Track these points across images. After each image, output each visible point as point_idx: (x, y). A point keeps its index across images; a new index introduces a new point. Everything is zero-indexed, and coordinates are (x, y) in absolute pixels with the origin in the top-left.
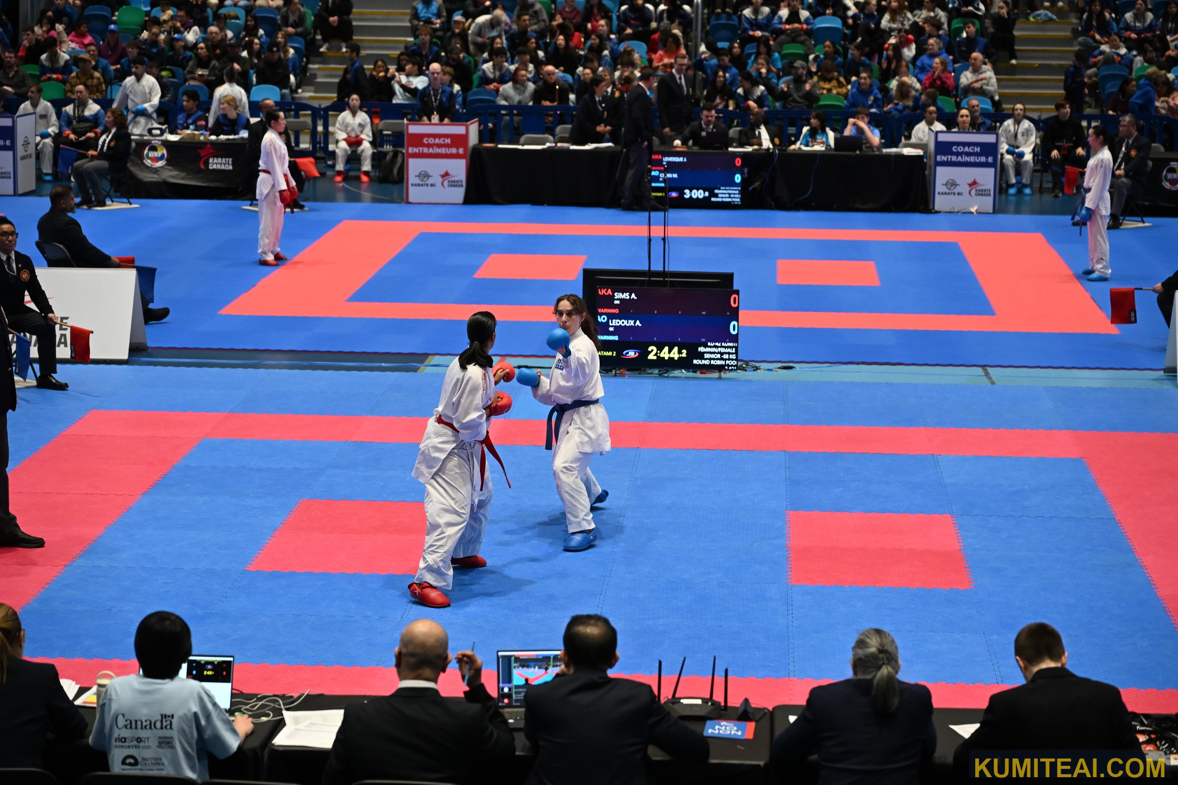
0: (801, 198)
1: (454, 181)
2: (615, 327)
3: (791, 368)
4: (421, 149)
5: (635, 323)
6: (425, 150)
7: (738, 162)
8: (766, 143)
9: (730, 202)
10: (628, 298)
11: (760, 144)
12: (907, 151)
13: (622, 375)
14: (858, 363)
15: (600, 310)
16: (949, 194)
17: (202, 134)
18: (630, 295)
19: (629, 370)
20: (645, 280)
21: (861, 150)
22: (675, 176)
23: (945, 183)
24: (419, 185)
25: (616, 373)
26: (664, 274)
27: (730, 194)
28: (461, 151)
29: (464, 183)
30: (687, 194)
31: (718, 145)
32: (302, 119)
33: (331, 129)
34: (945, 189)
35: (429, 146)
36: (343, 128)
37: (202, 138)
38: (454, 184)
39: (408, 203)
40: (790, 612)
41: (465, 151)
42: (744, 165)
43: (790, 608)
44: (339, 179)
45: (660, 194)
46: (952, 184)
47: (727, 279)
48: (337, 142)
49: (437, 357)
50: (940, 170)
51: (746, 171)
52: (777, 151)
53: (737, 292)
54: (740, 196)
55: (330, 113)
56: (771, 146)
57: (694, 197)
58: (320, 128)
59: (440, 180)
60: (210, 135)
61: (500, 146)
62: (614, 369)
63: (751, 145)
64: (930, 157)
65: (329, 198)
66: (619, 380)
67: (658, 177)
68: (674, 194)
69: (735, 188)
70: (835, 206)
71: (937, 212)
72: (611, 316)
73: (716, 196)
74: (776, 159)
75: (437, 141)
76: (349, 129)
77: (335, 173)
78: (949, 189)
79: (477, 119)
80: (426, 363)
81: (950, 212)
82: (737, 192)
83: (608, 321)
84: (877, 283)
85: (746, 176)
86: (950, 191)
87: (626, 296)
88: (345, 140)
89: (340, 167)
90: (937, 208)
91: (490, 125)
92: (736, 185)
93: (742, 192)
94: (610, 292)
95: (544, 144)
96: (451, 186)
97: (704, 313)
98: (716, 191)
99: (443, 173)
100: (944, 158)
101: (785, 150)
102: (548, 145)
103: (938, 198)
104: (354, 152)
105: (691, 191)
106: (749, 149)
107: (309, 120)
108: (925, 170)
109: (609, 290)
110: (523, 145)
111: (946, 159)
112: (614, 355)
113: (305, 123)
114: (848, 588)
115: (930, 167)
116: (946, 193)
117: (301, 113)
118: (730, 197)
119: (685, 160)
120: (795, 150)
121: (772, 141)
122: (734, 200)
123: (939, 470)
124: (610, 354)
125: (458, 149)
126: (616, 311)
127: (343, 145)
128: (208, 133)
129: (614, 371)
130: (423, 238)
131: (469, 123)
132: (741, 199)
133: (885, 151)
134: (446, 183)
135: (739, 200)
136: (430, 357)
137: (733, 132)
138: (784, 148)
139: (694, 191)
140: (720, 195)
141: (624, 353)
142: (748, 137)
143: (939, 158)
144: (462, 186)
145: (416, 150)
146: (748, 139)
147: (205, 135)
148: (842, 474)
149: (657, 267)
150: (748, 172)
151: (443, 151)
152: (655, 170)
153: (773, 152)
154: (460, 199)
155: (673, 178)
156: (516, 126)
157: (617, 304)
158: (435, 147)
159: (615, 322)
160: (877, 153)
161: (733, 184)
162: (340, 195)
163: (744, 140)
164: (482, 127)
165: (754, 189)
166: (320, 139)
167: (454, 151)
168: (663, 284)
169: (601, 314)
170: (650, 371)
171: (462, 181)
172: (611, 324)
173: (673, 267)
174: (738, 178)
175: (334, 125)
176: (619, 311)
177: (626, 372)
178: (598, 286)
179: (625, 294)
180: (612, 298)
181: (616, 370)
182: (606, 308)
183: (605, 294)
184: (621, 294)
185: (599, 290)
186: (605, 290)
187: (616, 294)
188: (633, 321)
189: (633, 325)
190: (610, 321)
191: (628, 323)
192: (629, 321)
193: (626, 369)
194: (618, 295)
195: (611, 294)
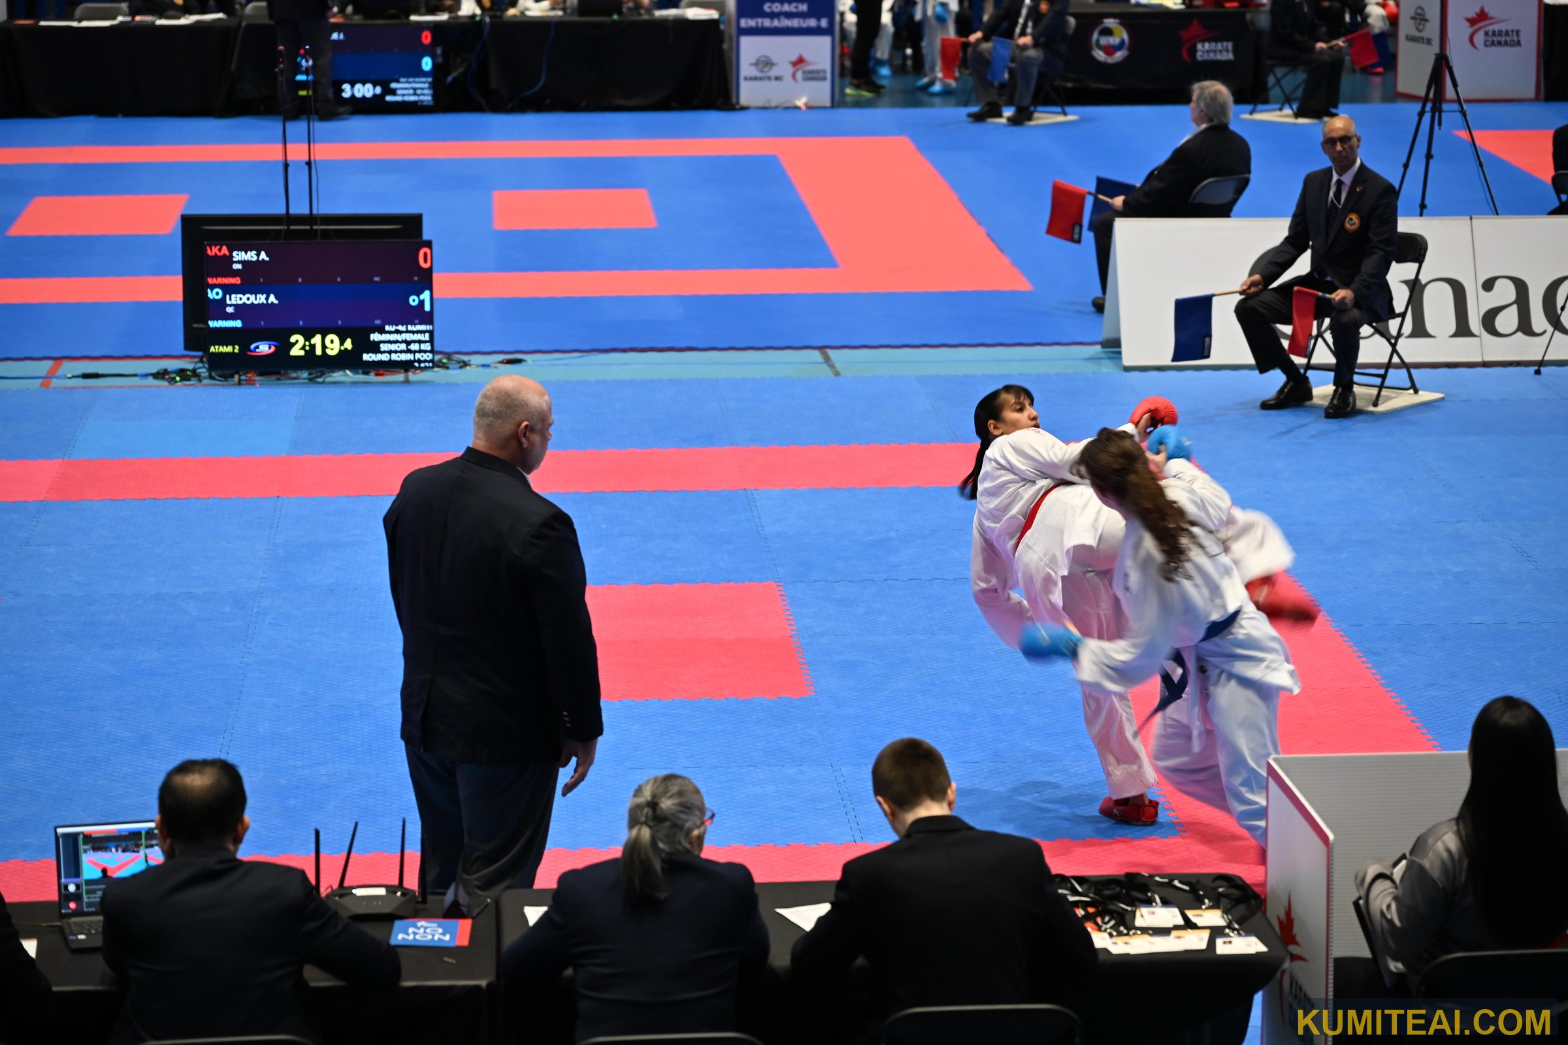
0: (530, 93)
2: (236, 306)
3: (519, 361)
5: (267, 299)
7: (426, 38)
8: (469, 5)
9: (415, 102)
10: (255, 258)
11: (460, 8)
13: (250, 382)
14: (624, 351)
15: (210, 281)
16: (761, 78)
18: (258, 255)
19: (261, 375)
20: (280, 230)
23: (754, 62)
25: (240, 380)
26: (311, 219)
30: (347, 91)
31: (392, 11)
34: (754, 72)
42: (434, 42)
46: (765, 63)
47: (413, 223)
50: (745, 41)
51: (439, 51)
53: (429, 244)
54: (430, 91)
56: (478, 11)
57: (358, 95)
62: (237, 373)
63: (446, 10)
64: (729, 21)
66: (245, 390)
69: (423, 80)
70: (584, 104)
71: (743, 108)
72: (228, 290)
73: (393, 93)
74: (486, 31)
78: (761, 71)
81: (764, 108)
82: (426, 86)
83: (224, 298)
84: (653, 223)
85: (440, 60)
86: (763, 75)
87: (251, 256)
90: (743, 101)
92: (425, 74)
93: (434, 86)
94: (225, 251)
95: (113, 18)
97: (377, 279)
100: (752, 23)
102: (120, 19)
103: (744, 86)
105: (353, 87)
106: (443, 16)
108: (722, 42)
109: (224, 248)
110: (80, 20)
111: (754, 25)
112: (236, 351)
115: (731, 38)
116: (756, 78)
118: (415, 94)
120: (515, 16)
121: (479, 2)
122: (422, 97)
123: (755, 513)
124: (229, 349)
126: (237, 281)
129: (236, 377)
132: (433, 96)
135: (429, 98)
139: (358, 86)
140: (399, 92)
141: (253, 346)
143: (743, 23)
146: (440, 1)
149: (300, 208)
150: (443, 53)
157: (238, 270)
159: (236, 299)
161: (419, 73)
165: (454, 80)
168: (311, 234)
169: (213, 287)
170: (294, 375)
172: (228, 302)
173: (323, 208)
174: (427, 64)
176: (241, 280)
177: (257, 378)
178: (206, 243)
179: (249, 252)
180: (229, 260)
181: (240, 376)
182: (219, 277)
183: (218, 254)
184: (243, 252)
185: (208, 248)
186: (218, 247)
187: (235, 254)
188: (265, 296)
189: (265, 302)
190: (228, 296)
191: (256, 299)
192: (258, 295)
193: (256, 373)
194: (239, 256)
195: (227, 254)
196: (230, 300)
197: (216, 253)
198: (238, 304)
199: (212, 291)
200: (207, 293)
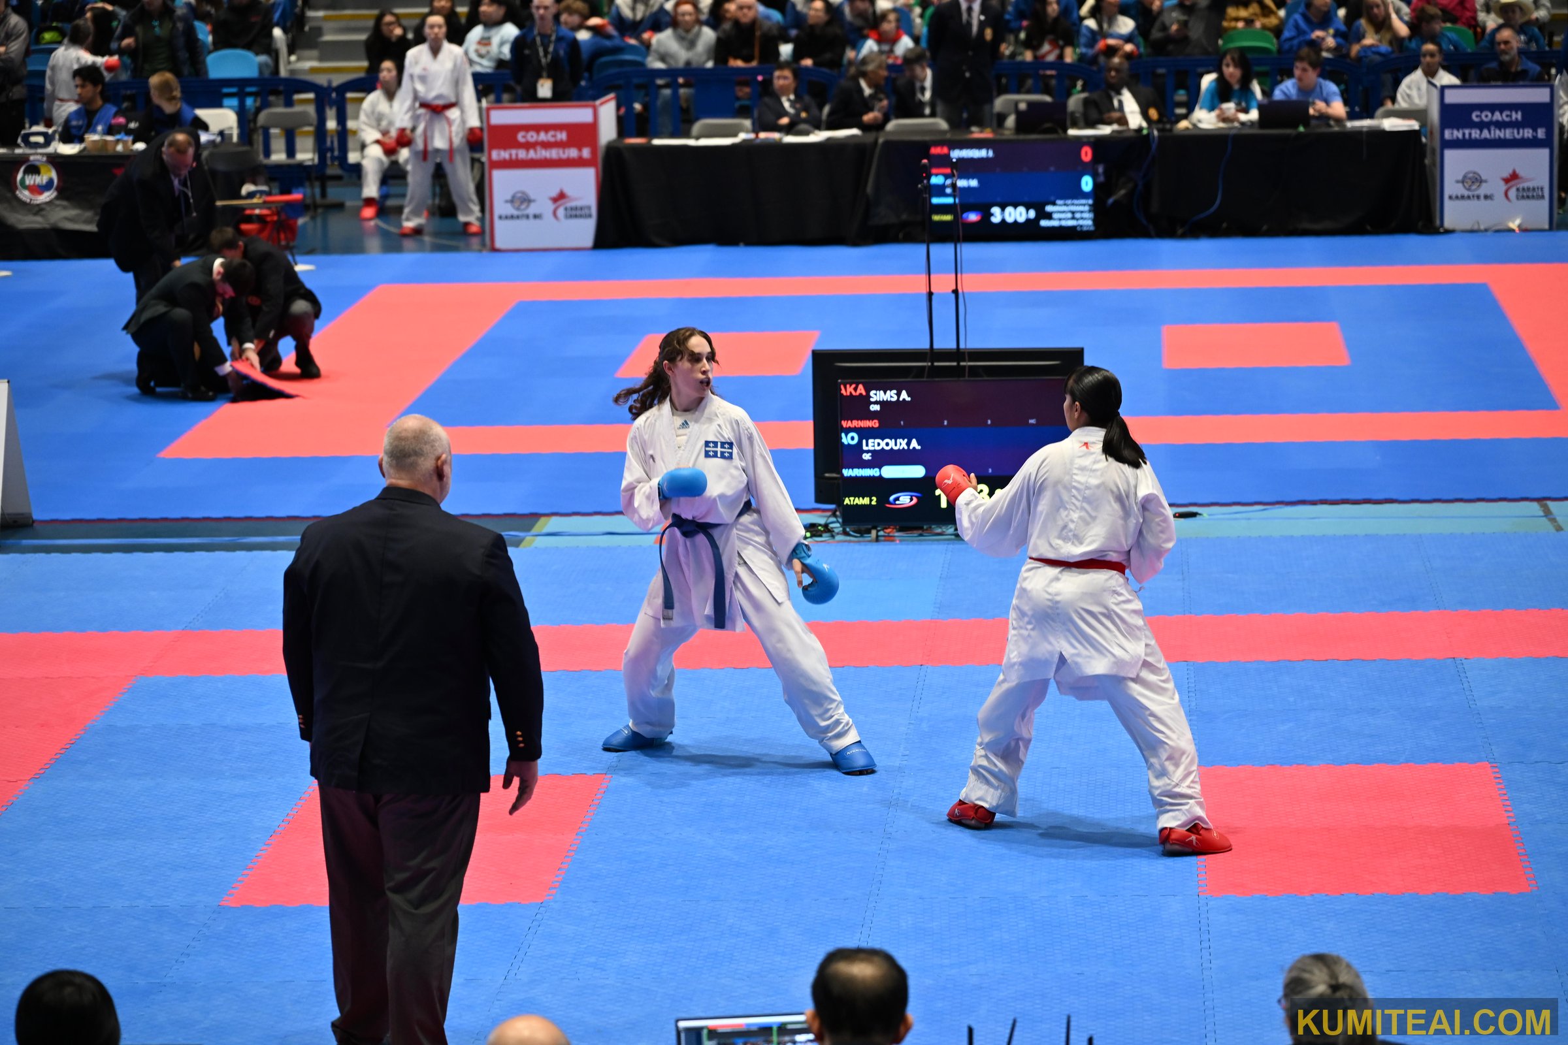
0: (1203, 215)
1: (576, 208)
2: (874, 452)
3: (1193, 515)
4: (514, 152)
5: (908, 444)
6: (522, 154)
7: (1087, 154)
8: (1135, 120)
9: (1073, 228)
10: (895, 399)
11: (1123, 121)
12: (1390, 124)
13: (889, 538)
14: (1314, 503)
15: (844, 424)
16: (1469, 197)
17: (118, 141)
18: (899, 395)
19: (901, 530)
20: (923, 367)
21: (1306, 125)
22: (974, 183)
23: (1460, 178)
24: (512, 217)
25: (877, 536)
26: (957, 354)
27: (1073, 213)
28: (586, 153)
29: (594, 211)
30: (997, 215)
31: (1047, 125)
32: (297, 109)
33: (351, 124)
34: (1460, 190)
35: (528, 146)
36: (374, 123)
37: (120, 148)
38: (576, 213)
39: (494, 250)
40: (1205, 944)
41: (594, 152)
42: (1096, 159)
43: (1205, 937)
44: (369, 212)
45: (948, 218)
46: (1473, 180)
47: (1073, 358)
48: (363, 146)
49: (554, 519)
50: (1450, 155)
51: (1101, 169)
52: (1156, 133)
54: (1091, 215)
55: (349, 95)
56: (1144, 124)
57: (1010, 220)
58: (331, 124)
59: (551, 206)
60: (134, 142)
61: (657, 142)
62: (875, 528)
63: (1109, 123)
64: (1431, 133)
65: (353, 246)
66: (884, 548)
67: (943, 187)
68: (973, 217)
69: (1083, 201)
70: (1265, 228)
71: (1448, 232)
72: (865, 434)
73: (1049, 216)
74: (1154, 146)
75: (543, 137)
76: (384, 123)
77: (360, 203)
78: (1469, 189)
79: (612, 95)
80: (535, 530)
81: (1472, 231)
82: (1087, 208)
83: (860, 442)
84: (1346, 361)
85: (1101, 179)
86: (1470, 194)
87: (890, 396)
88: (378, 142)
89: (371, 189)
90: (1448, 223)
91: (638, 106)
92: (1085, 195)
93: (1095, 209)
94: (861, 390)
95: (735, 135)
96: (571, 216)
97: (1032, 421)
98: (1049, 208)
99: (554, 193)
100: (1458, 134)
101: (1171, 130)
102: (742, 136)
103: (1448, 205)
104: (395, 164)
105: (1003, 210)
106: (1105, 130)
107: (311, 110)
108: (1423, 156)
109: (861, 386)
110: (697, 138)
111: (1460, 136)
112: (874, 503)
113: (304, 114)
114: (1308, 898)
115: (1433, 151)
116: (1463, 197)
117: (297, 97)
118: (1073, 218)
119: (991, 154)
120: (1187, 129)
121: (1145, 114)
122: (1081, 222)
123: (1466, 685)
124: (866, 501)
125: (580, 150)
126: (874, 424)
127: (375, 152)
128: (130, 139)
129: (874, 532)
130: (524, 310)
131: (598, 102)
132: (1095, 220)
133: (1350, 124)
134: (561, 212)
135: (1090, 223)
136: (543, 520)
137: (1075, 102)
138: (1168, 126)
139: (1009, 209)
140: (1055, 216)
141: (892, 498)
142: (1100, 111)
143: (1448, 134)
144: (590, 216)
145: (504, 155)
146: (1101, 112)
147: (125, 143)
148: (1292, 699)
149: (946, 342)
150: (1105, 172)
151: (553, 154)
152: (937, 175)
153: (1148, 135)
154: (588, 239)
155: (969, 189)
156: (684, 105)
157: (876, 412)
158: (538, 148)
159: (873, 444)
160: (1336, 129)
161: (1079, 194)
162: (374, 243)
163: (1094, 114)
164: (623, 111)
165: (1116, 202)
166: (332, 142)
167: (573, 153)
168: (958, 372)
169: (848, 430)
170: (939, 531)
171: (589, 208)
172: (865, 448)
173: (972, 342)
174: (1087, 183)
175: (356, 117)
176: (879, 423)
177: (897, 534)
178: (839, 381)
179: (888, 392)
180: (866, 400)
181: (878, 531)
182: (855, 419)
183: (854, 393)
184: (882, 392)
185: (842, 387)
186: (853, 386)
187: (872, 393)
188: (906, 440)
189: (906, 448)
190: (864, 441)
191: (896, 445)
192: (898, 441)
193: (896, 529)
194: (877, 395)
195: (864, 393)
196: (867, 445)
197: (851, 393)
198: (875, 450)
199: (846, 436)
200: (841, 438)
